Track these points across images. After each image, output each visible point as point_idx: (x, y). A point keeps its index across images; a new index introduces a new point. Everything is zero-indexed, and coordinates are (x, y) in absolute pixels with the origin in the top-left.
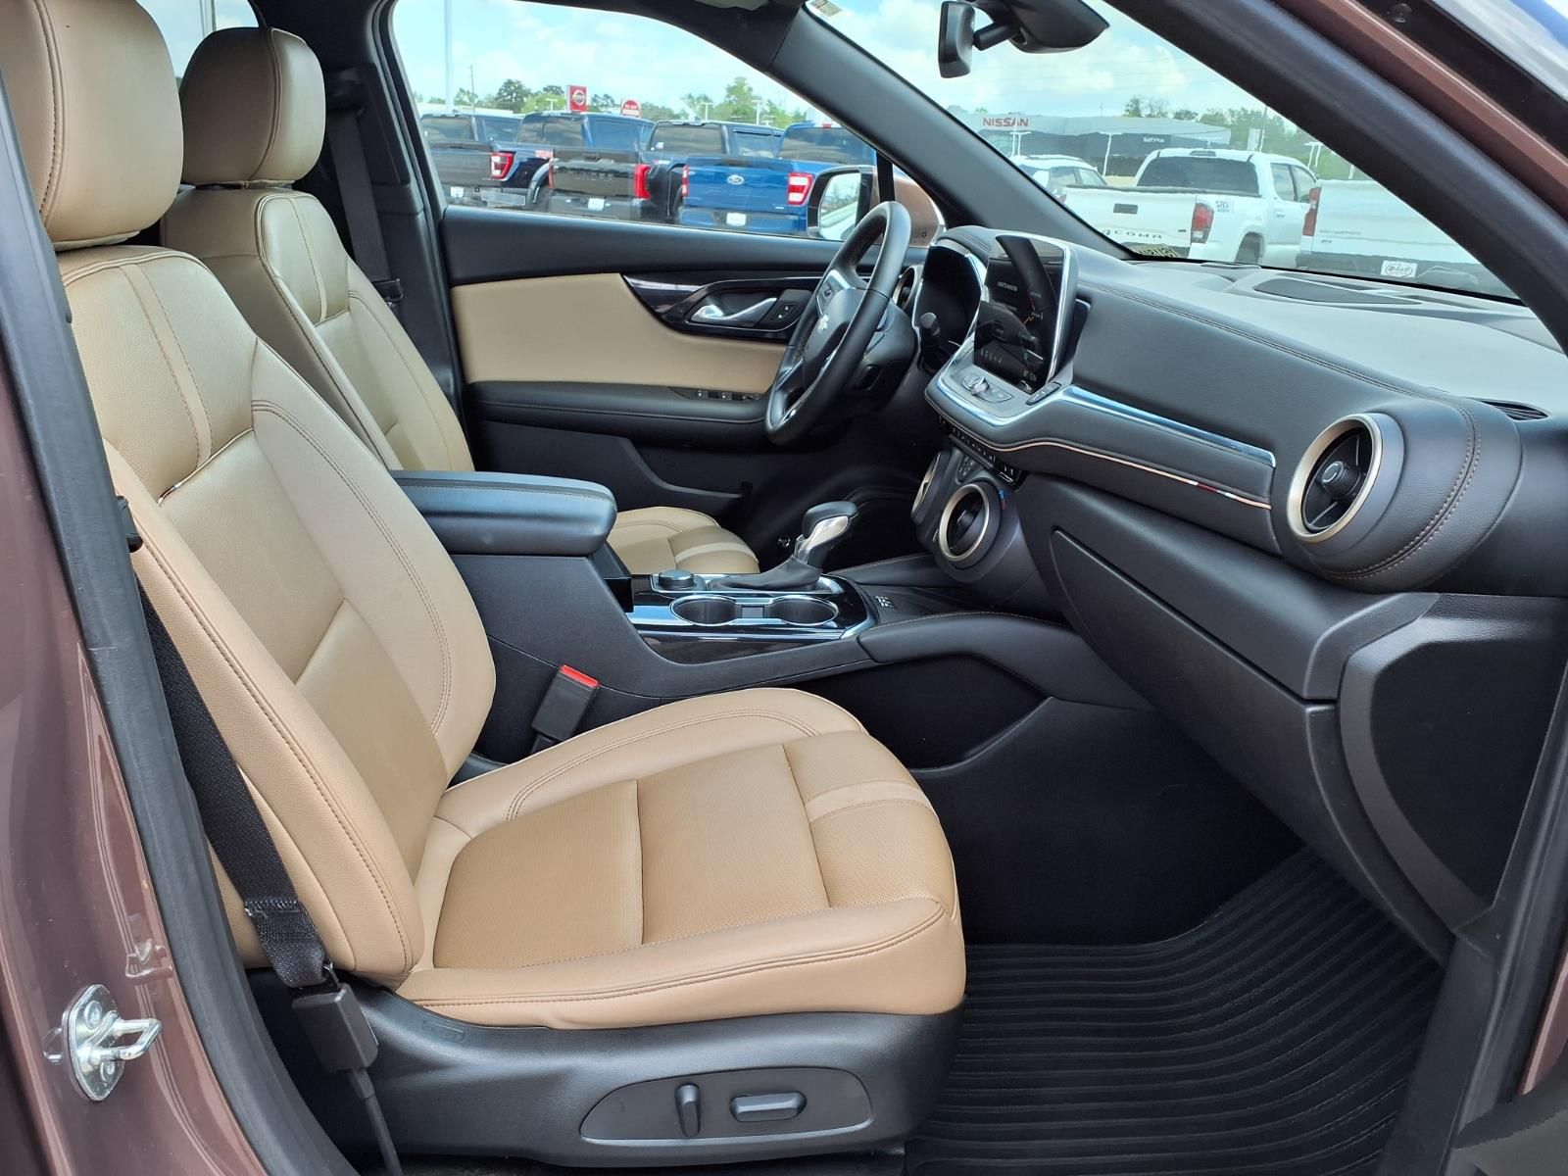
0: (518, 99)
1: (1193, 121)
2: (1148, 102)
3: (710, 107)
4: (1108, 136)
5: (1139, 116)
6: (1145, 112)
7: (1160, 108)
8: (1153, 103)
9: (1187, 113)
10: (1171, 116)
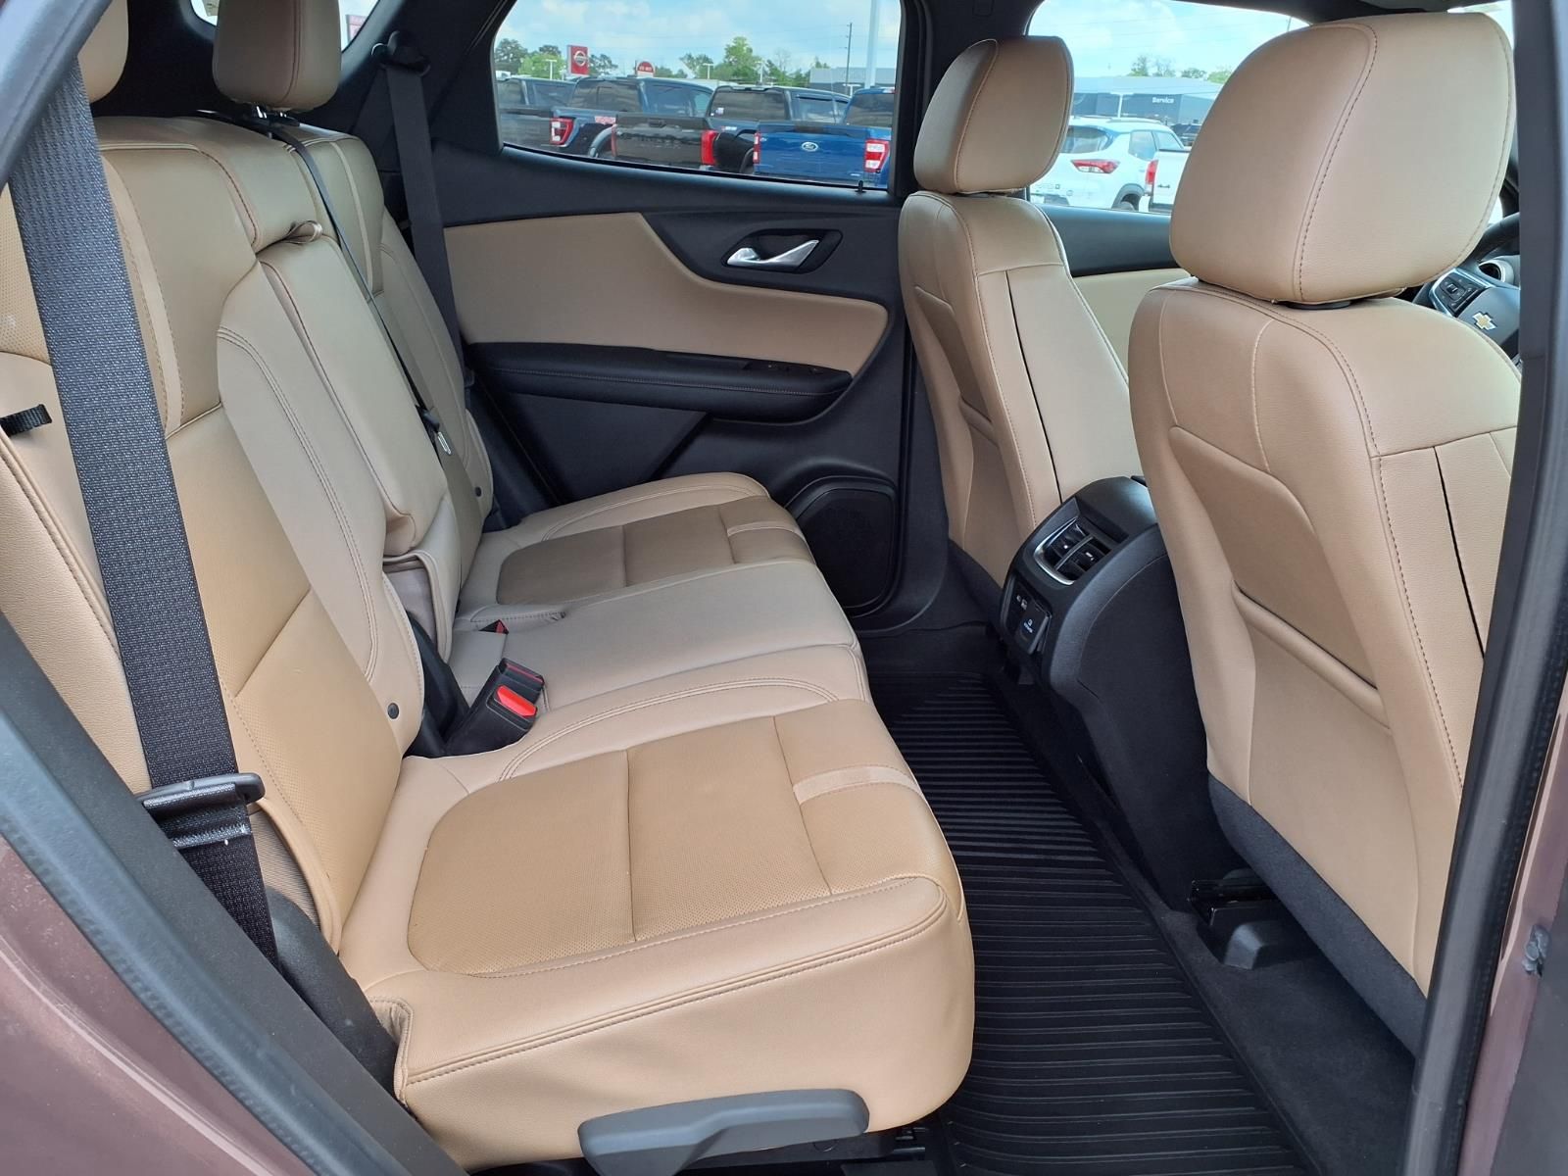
0: (515, 60)
1: (1201, 79)
2: (1155, 60)
3: (711, 67)
4: (1119, 97)
5: (1146, 75)
6: (1152, 71)
7: (1167, 66)
8: (1160, 62)
9: (1195, 71)
10: (1178, 74)
